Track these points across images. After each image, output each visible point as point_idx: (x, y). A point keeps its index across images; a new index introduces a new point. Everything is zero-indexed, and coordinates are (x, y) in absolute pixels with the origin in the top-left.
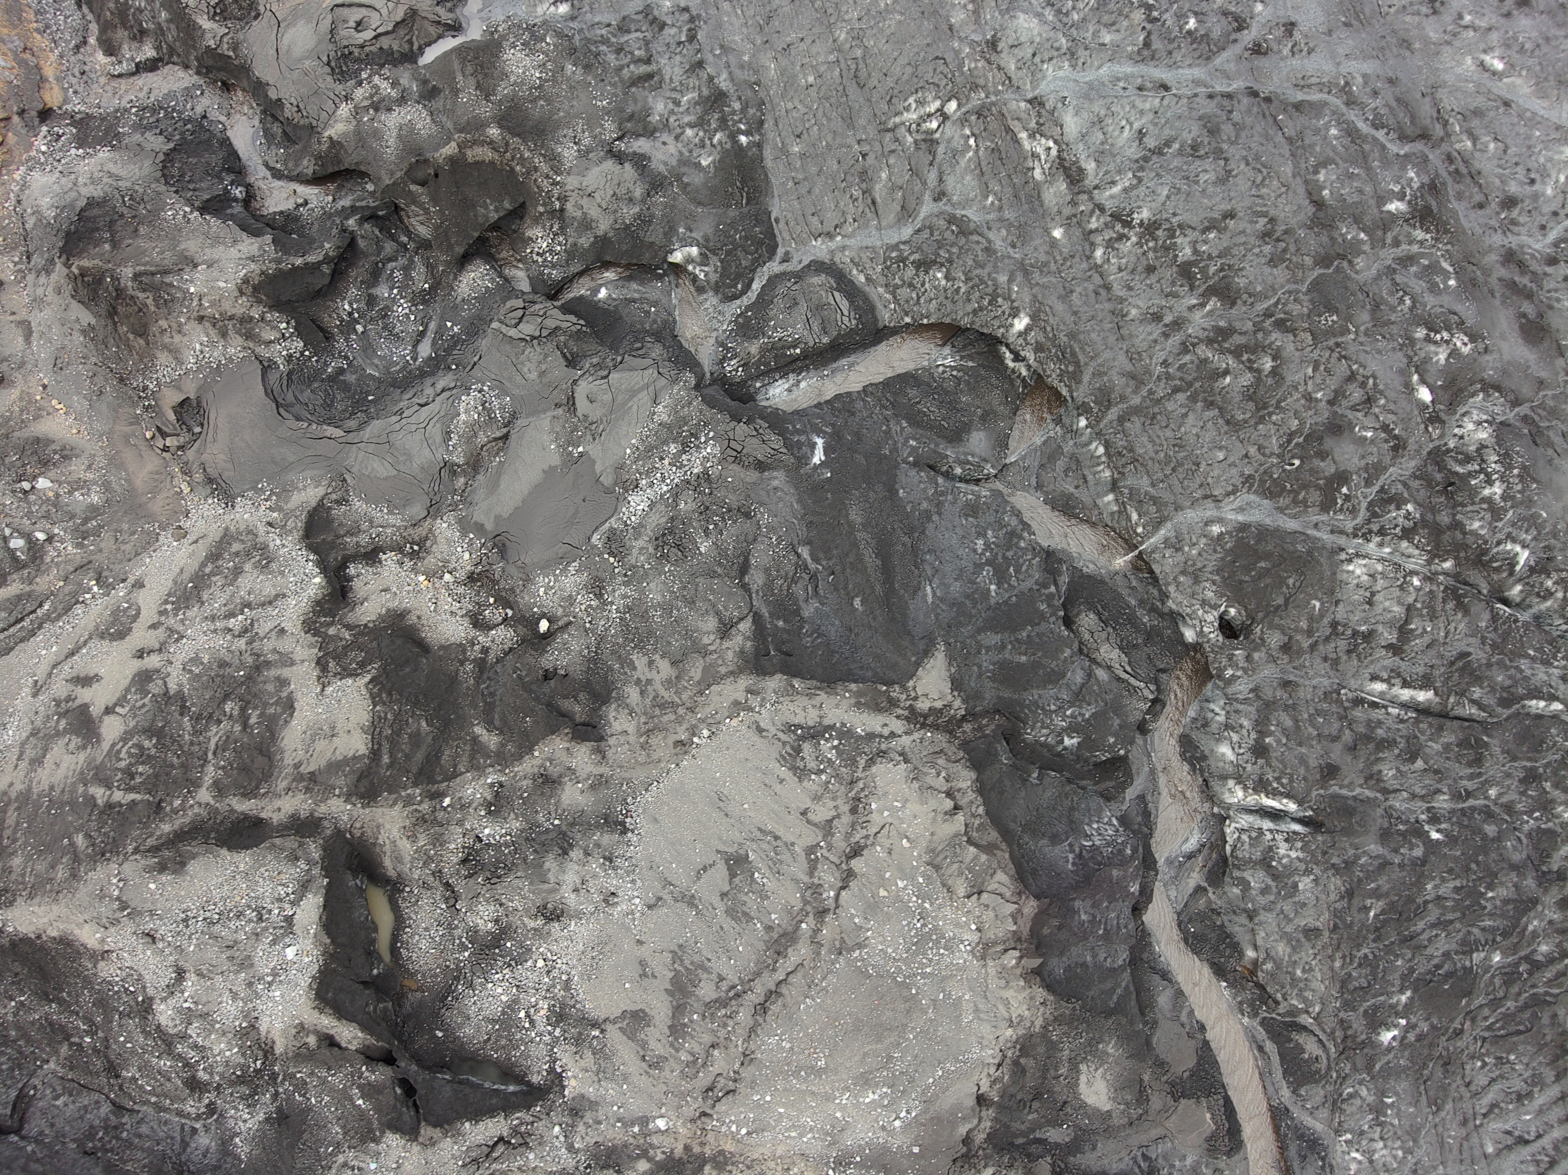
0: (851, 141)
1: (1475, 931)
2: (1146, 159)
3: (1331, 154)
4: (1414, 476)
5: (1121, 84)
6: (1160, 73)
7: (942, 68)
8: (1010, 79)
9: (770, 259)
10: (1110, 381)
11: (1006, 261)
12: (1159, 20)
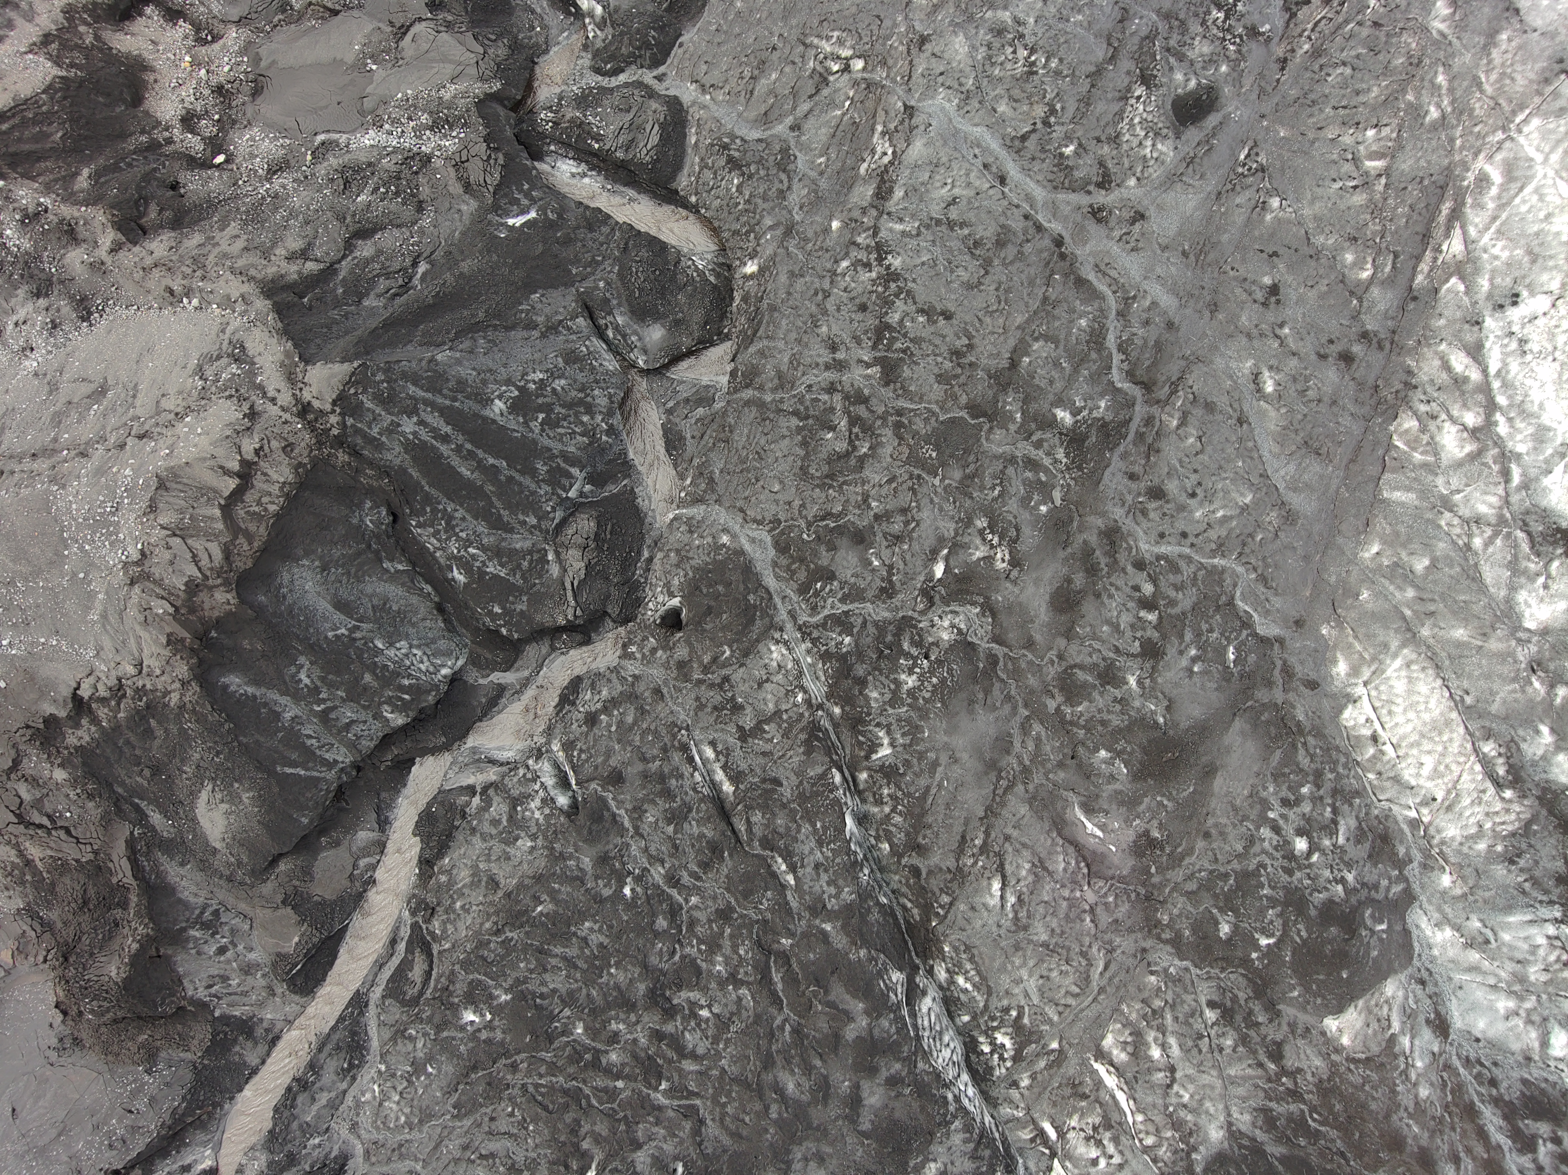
0: (776, 30)
1: (584, 991)
2: (938, 222)
3: (1062, 337)
4: (876, 624)
5: (977, 151)
6: (1013, 170)
7: (875, 28)
8: (910, 77)
9: (649, 68)
10: (764, 366)
11: (784, 212)
12: (1050, 126)
